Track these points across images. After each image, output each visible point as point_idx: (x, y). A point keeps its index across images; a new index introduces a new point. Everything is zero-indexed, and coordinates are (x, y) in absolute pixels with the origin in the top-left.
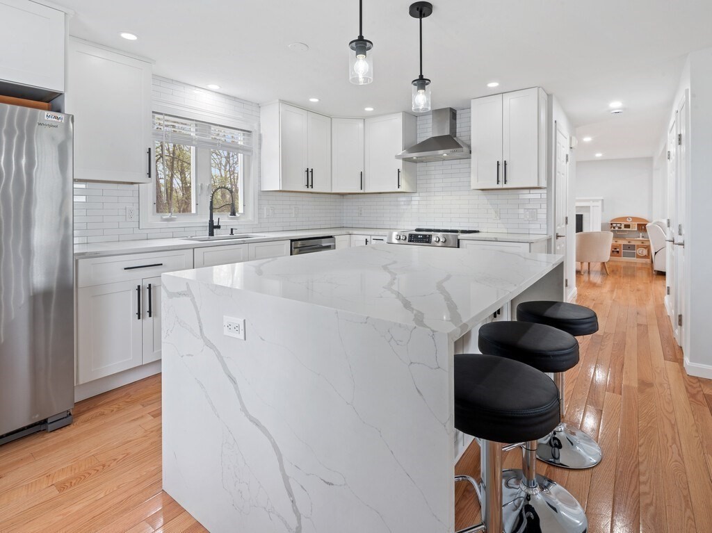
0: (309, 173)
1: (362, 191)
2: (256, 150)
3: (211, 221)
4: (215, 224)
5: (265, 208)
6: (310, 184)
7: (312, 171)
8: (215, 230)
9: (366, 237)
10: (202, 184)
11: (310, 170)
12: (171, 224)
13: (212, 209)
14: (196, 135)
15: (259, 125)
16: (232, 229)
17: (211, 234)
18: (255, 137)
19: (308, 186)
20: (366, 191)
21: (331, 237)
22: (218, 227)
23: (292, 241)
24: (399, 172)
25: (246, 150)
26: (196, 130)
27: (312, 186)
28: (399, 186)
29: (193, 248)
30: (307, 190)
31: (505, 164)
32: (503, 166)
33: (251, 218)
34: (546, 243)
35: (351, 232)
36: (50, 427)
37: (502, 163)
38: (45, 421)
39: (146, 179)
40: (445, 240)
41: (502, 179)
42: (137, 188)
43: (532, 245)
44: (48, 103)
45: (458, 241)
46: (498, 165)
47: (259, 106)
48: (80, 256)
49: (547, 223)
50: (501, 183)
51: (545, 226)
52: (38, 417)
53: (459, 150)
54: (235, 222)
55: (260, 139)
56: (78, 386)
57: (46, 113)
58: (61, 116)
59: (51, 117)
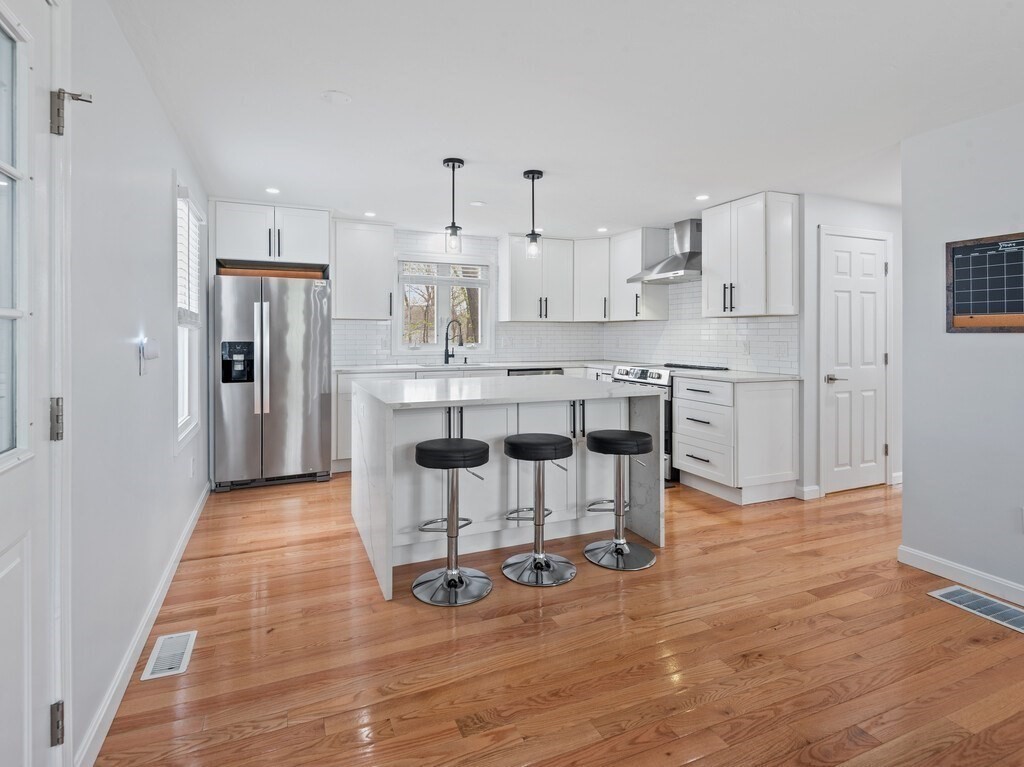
0: (544, 304)
1: (606, 320)
2: (494, 283)
3: (447, 350)
4: (450, 353)
5: (502, 338)
6: (543, 313)
7: (546, 300)
8: (449, 358)
9: (597, 371)
10: (441, 318)
11: (543, 300)
12: (416, 352)
13: (447, 339)
14: (438, 275)
15: (497, 257)
16: (465, 358)
17: (447, 362)
18: (492, 270)
19: (541, 316)
20: (612, 319)
21: (561, 369)
22: (453, 356)
23: (509, 370)
24: (637, 297)
25: (484, 284)
26: (438, 271)
27: (546, 316)
28: (637, 313)
29: (416, 372)
30: (540, 320)
31: (732, 287)
32: (729, 289)
33: (488, 348)
34: (795, 386)
35: (586, 365)
36: (318, 479)
37: (728, 286)
38: (315, 474)
39: (389, 317)
40: (659, 377)
41: (729, 305)
42: (389, 323)
43: (737, 385)
44: (323, 272)
45: (672, 378)
46: (725, 288)
47: (497, 240)
48: (339, 372)
49: (799, 360)
50: (728, 310)
51: (796, 365)
52: (311, 470)
53: (681, 273)
54: (471, 352)
55: (498, 272)
56: (337, 460)
57: (316, 281)
58: (324, 281)
59: (319, 283)
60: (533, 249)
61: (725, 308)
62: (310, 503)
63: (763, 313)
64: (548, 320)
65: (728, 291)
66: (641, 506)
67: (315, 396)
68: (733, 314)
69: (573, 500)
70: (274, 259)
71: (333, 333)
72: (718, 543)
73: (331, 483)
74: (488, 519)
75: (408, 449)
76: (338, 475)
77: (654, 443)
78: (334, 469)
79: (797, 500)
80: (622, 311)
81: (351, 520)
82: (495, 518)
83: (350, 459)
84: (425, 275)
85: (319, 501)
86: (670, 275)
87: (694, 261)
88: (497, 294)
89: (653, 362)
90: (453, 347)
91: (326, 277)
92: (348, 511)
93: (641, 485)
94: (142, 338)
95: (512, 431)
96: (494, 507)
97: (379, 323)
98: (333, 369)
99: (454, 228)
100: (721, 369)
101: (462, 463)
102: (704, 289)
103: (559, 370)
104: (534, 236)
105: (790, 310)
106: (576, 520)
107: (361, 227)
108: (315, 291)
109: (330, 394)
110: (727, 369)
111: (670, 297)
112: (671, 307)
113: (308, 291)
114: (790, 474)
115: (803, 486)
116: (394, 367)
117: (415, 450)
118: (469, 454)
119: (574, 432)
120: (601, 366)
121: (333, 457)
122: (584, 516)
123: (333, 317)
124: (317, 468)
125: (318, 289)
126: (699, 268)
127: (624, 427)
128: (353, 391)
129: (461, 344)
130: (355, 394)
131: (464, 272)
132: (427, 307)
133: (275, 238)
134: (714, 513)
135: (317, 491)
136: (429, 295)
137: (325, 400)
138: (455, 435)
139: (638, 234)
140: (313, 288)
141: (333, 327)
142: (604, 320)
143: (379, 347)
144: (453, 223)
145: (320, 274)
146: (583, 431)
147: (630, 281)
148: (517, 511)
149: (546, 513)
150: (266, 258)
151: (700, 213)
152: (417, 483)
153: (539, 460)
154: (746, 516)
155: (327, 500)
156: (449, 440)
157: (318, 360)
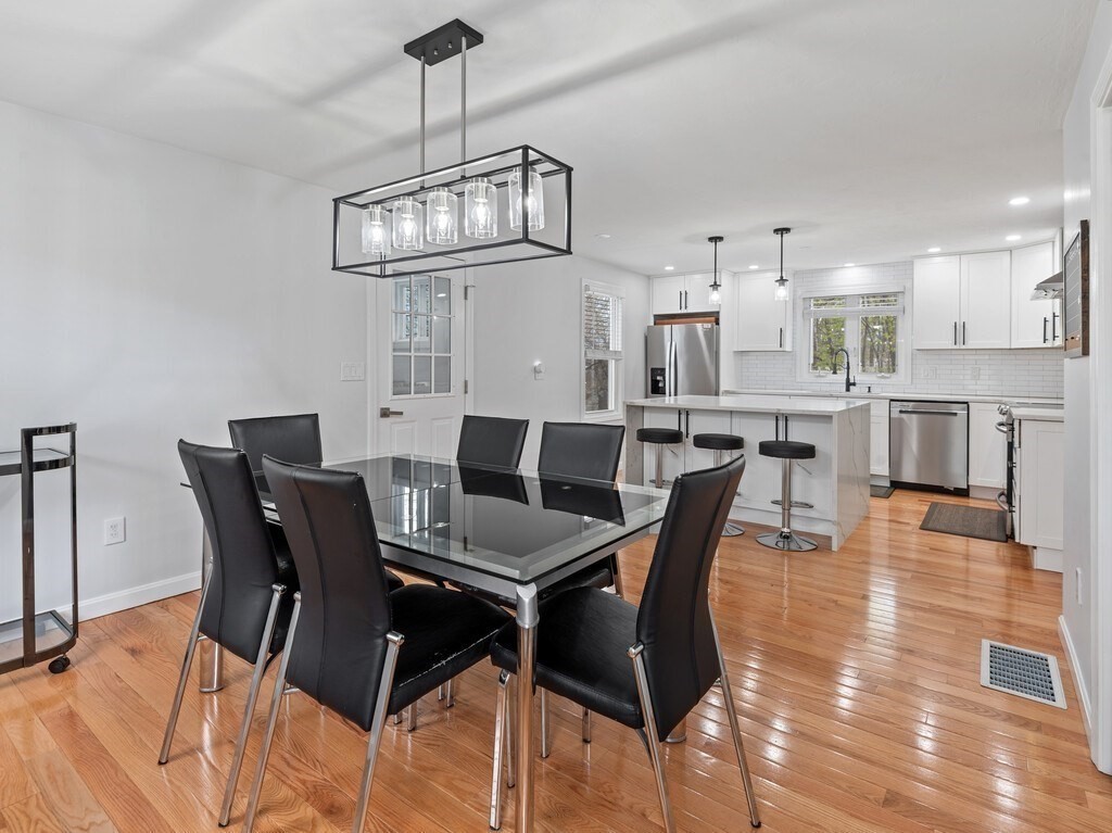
2: (909, 309)
3: (848, 378)
4: (852, 381)
5: (922, 368)
6: (959, 339)
7: (964, 325)
11: (959, 325)
12: (821, 380)
16: (869, 388)
17: (848, 390)
18: (907, 296)
19: (956, 342)
21: (964, 403)
22: (854, 384)
23: (891, 401)
27: (964, 343)
33: (903, 378)
70: (684, 311)
91: (717, 321)
94: (537, 363)
133: (684, 296)
150: (679, 312)
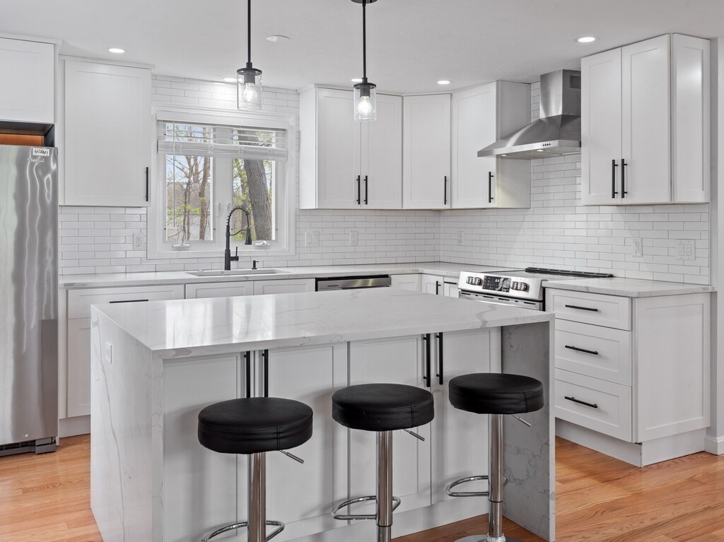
0: (362, 184)
1: (447, 207)
2: (292, 154)
3: (228, 251)
4: (233, 255)
5: (305, 233)
6: (362, 197)
7: (366, 180)
8: (232, 263)
9: (437, 279)
10: (219, 204)
11: (363, 178)
12: (183, 254)
13: (228, 235)
14: (214, 142)
15: (298, 119)
16: (254, 262)
17: (228, 267)
18: (291, 136)
19: (359, 201)
20: (454, 207)
21: (386, 276)
22: (236, 258)
23: (317, 280)
24: (491, 176)
25: (280, 156)
26: (215, 137)
27: (366, 201)
28: (490, 199)
29: (185, 283)
30: (358, 207)
31: (623, 164)
32: (620, 167)
33: (285, 247)
34: (704, 300)
35: (421, 269)
36: (38, 449)
37: (619, 162)
38: (34, 441)
39: (144, 203)
40: (526, 288)
41: (619, 189)
42: (143, 211)
43: (637, 302)
44: (46, 135)
45: (544, 290)
46: (614, 165)
47: (297, 93)
48: (69, 286)
49: (710, 266)
50: (618, 196)
51: (706, 271)
52: (27, 437)
53: (554, 143)
54: (262, 252)
55: (299, 138)
56: (67, 419)
57: (34, 149)
58: (46, 150)
59: (38, 152)
60: (364, 106)
61: (614, 193)
62: (25, 491)
63: (667, 200)
64: (369, 206)
65: (618, 170)
66: (520, 482)
67: (33, 323)
68: (626, 201)
69: (425, 479)
71: (59, 226)
72: (625, 531)
73: (58, 456)
74: (305, 517)
75: (184, 417)
76: (69, 441)
77: (544, 395)
78: (62, 432)
79: (707, 455)
80: (469, 195)
81: (91, 519)
82: (316, 513)
83: (89, 417)
84: (186, 140)
85: (41, 488)
86: (538, 146)
87: (569, 127)
88: (298, 171)
89: (510, 265)
90: (238, 246)
91: (49, 143)
92: (86, 503)
93: (519, 451)
95: (341, 382)
96: (314, 497)
97: (129, 211)
98: (61, 281)
99: (250, 72)
100: (604, 276)
101: (274, 442)
102: (583, 166)
103: (383, 280)
104: (366, 87)
105: (700, 197)
106: (431, 507)
107: (103, 69)
108: (32, 164)
109: (55, 321)
110: (611, 276)
111: (533, 177)
112: (533, 190)
113: (21, 164)
114: (699, 421)
115: (715, 435)
116: (152, 277)
117: (197, 422)
118: (285, 427)
119: (428, 378)
120: (444, 272)
121: (61, 415)
122: (441, 501)
123: (60, 202)
124: (35, 432)
125: (37, 162)
126: (576, 136)
127: (495, 369)
128: (93, 319)
129: (249, 242)
130: (96, 324)
131: (240, 138)
132: (188, 184)
134: (609, 481)
135: (35, 470)
136: (191, 169)
137: (49, 329)
138: (257, 393)
139: (492, 88)
140: (30, 159)
141: (60, 218)
142: (443, 207)
143: (130, 247)
144: (249, 64)
145: (40, 138)
146: (441, 376)
147: (482, 154)
148: (348, 502)
149: (394, 503)
151: (578, 61)
152: (198, 470)
153: (384, 429)
154: (647, 483)
155: (52, 486)
156: (247, 402)
157: (36, 269)
